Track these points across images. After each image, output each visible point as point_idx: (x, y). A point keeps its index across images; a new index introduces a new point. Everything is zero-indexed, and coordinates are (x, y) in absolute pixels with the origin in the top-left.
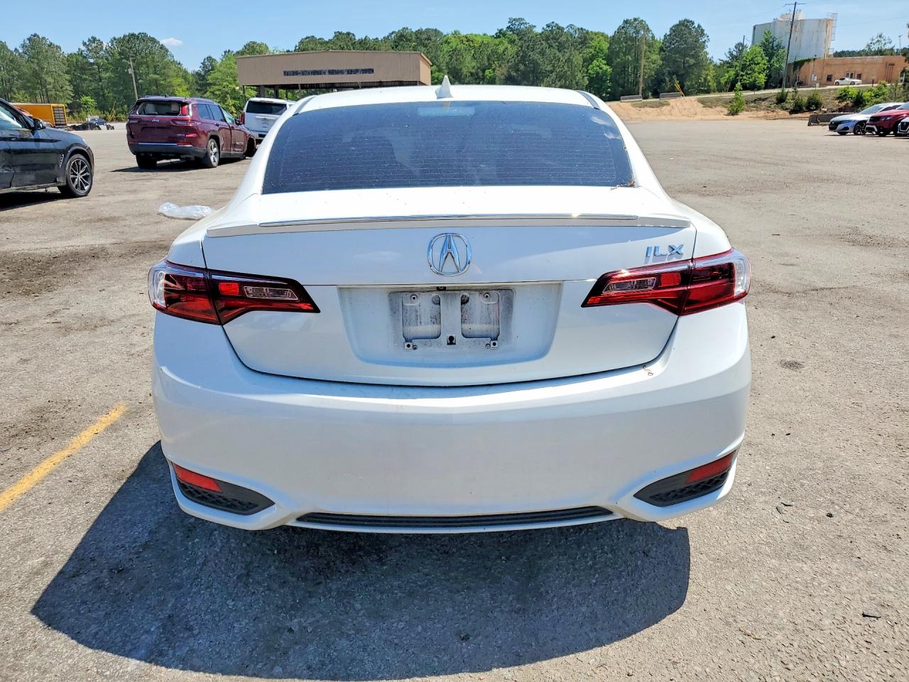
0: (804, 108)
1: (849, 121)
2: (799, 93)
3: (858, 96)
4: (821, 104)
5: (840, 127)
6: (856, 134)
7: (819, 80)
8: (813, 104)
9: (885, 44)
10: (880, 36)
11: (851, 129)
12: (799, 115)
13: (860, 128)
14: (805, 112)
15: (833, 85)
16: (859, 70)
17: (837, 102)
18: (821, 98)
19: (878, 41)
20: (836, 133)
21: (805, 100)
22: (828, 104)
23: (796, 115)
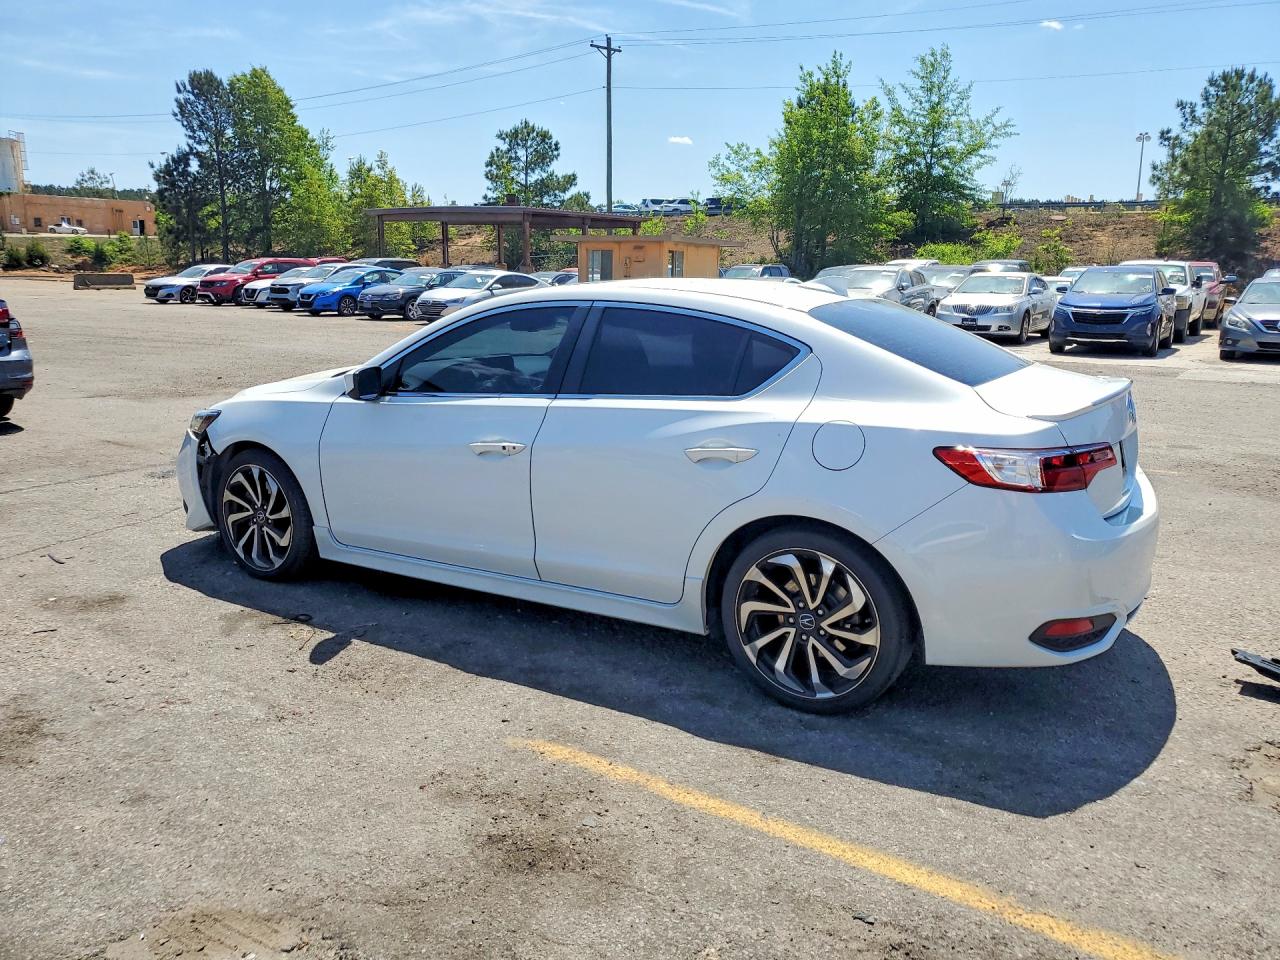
0: (24, 263)
1: (172, 286)
2: (7, 241)
3: (97, 250)
4: (48, 258)
5: (162, 293)
6: (183, 302)
7: (24, 224)
8: (37, 257)
9: (102, 183)
10: (93, 172)
11: (177, 296)
12: (19, 272)
13: (187, 295)
14: (26, 268)
15: (46, 232)
16: (77, 214)
17: (69, 256)
18: (45, 248)
19: (91, 178)
20: (155, 301)
21: (23, 251)
22: (57, 258)
23: (15, 272)
